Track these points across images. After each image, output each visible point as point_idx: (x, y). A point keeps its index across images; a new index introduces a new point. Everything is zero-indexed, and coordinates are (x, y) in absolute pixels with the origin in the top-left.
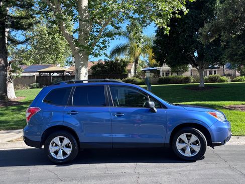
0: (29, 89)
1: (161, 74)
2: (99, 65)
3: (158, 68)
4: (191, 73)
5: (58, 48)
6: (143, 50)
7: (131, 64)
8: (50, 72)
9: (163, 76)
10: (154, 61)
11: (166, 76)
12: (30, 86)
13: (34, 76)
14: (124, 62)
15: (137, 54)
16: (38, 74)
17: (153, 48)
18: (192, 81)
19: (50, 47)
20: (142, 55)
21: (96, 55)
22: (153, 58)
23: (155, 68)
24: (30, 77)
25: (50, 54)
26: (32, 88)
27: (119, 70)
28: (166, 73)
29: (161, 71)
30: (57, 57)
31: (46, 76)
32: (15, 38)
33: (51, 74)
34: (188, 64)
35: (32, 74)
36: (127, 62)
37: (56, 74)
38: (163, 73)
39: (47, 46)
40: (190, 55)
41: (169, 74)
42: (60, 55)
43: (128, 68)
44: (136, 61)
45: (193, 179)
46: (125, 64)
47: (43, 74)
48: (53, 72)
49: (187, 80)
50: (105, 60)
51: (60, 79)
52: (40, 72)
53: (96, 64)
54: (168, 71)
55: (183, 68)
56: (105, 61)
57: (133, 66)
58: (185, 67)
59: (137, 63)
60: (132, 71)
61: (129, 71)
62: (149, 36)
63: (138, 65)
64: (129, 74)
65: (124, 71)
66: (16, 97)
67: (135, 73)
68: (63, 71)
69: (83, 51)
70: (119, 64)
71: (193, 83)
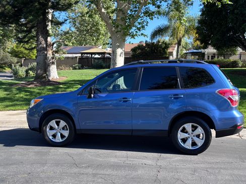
0: (71, 70)
1: (206, 57)
2: (140, 47)
3: (202, 51)
4: (240, 56)
5: (99, 29)
6: (187, 31)
7: (173, 45)
8: (92, 54)
9: (208, 59)
10: (198, 43)
11: (212, 59)
12: (72, 66)
13: (76, 57)
14: (166, 44)
15: (180, 35)
16: (80, 55)
17: (198, 28)
18: (240, 65)
19: (91, 28)
20: (186, 36)
21: (133, 36)
22: (197, 39)
23: (200, 51)
24: (72, 58)
25: (91, 35)
26: (74, 68)
27: (161, 53)
28: (212, 56)
29: (206, 53)
30: (98, 39)
31: (87, 58)
32: (59, 20)
33: (93, 56)
34: (236, 46)
35: (75, 55)
36: (169, 44)
37: (97, 56)
38: (209, 56)
39: (89, 28)
40: (239, 36)
41: (215, 57)
42: (101, 36)
43: (170, 50)
44: (179, 43)
45: (222, 180)
46: (167, 46)
47: (85, 55)
48: (95, 54)
49: (235, 64)
50: (146, 41)
51: (101, 61)
52: (82, 53)
53: (136, 46)
54: (214, 54)
55: (230, 51)
56: (146, 43)
57: (176, 48)
58: (233, 50)
59: (180, 45)
60: (175, 53)
61: (171, 54)
62: (194, 16)
63: (181, 47)
64: (171, 57)
65: (165, 53)
66: (58, 77)
67: (177, 55)
68: (104, 53)
69: (120, 31)
70: (161, 46)
71: (241, 67)
